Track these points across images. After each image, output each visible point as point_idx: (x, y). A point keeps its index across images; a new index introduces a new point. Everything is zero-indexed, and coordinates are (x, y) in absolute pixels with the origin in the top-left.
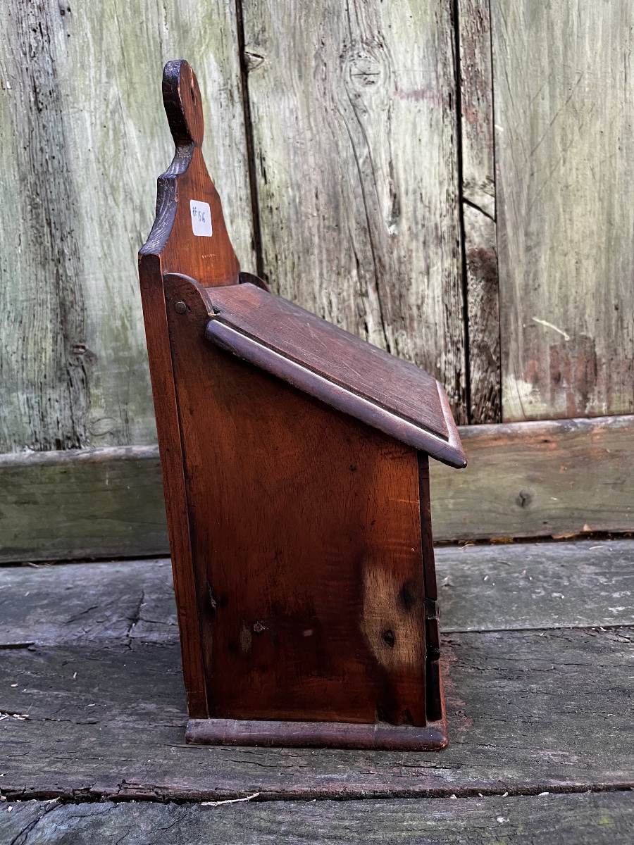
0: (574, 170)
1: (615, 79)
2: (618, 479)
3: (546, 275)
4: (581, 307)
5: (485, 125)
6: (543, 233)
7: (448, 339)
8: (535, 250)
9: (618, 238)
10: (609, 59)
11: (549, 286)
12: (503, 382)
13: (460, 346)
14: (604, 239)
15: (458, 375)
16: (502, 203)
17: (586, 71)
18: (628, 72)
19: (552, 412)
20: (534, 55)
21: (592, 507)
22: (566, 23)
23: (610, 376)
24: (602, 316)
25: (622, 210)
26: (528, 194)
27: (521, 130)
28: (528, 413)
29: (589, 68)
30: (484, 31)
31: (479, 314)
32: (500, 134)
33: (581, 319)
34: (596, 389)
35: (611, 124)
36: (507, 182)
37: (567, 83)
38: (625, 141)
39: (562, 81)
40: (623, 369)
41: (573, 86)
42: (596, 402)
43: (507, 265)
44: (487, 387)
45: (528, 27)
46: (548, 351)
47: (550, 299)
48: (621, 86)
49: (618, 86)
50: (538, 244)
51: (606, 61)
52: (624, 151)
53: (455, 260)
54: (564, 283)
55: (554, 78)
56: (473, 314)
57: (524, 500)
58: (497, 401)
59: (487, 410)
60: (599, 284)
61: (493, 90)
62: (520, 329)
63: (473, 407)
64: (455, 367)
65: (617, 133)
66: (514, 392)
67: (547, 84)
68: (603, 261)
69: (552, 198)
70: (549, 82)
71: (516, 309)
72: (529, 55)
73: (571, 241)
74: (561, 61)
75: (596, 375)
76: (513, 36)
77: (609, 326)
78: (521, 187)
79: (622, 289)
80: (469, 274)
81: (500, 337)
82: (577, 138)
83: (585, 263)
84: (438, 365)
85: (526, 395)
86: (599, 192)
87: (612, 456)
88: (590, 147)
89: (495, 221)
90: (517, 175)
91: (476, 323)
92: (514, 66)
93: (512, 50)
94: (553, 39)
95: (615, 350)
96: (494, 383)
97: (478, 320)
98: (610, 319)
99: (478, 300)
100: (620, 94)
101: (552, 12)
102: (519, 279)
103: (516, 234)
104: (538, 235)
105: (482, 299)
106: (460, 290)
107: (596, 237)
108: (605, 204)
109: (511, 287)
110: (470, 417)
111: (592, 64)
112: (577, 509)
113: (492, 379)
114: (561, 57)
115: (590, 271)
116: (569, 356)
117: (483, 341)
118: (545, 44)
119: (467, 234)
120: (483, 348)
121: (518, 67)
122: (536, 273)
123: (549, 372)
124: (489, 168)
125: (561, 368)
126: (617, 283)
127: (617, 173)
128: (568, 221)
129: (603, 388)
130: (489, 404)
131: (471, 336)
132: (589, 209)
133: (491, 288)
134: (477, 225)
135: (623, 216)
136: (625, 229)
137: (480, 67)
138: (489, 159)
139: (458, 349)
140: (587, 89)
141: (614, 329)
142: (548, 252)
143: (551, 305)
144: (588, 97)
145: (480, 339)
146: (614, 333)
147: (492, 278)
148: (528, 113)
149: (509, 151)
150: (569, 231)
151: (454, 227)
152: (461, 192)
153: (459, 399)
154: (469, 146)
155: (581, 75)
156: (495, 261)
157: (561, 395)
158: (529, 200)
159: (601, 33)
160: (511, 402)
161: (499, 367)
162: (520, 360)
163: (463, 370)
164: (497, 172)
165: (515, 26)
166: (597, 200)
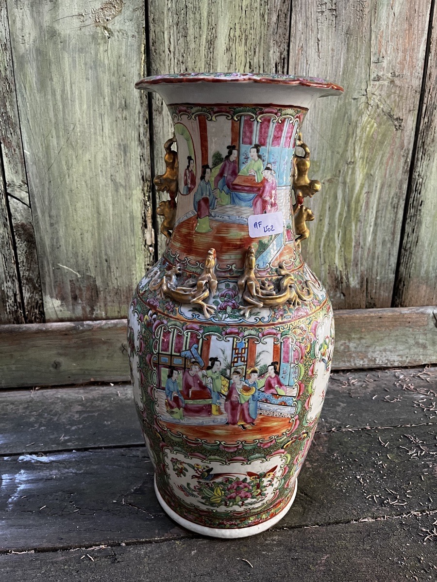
0: (75, 181)
1: (96, 129)
2: (109, 354)
3: (63, 240)
4: (86, 259)
5: (17, 149)
6: (60, 216)
7: (7, 274)
8: (56, 226)
9: (104, 222)
10: (92, 116)
11: (66, 246)
12: (44, 299)
13: (14, 278)
14: (96, 222)
15: (15, 295)
16: (33, 197)
17: (78, 123)
18: (104, 125)
19: (74, 316)
20: (44, 110)
21: (96, 369)
22: (63, 91)
23: (106, 298)
24: (98, 265)
25: (105, 206)
26: (49, 193)
27: (40, 155)
28: (60, 316)
29: (79, 121)
30: (11, 91)
31: (25, 261)
32: (28, 156)
33: (86, 266)
34: (98, 304)
35: (95, 156)
36: (35, 185)
37: (66, 130)
38: (104, 166)
39: (63, 128)
40: (112, 295)
41: (70, 132)
42: (99, 311)
43: (40, 233)
44: (34, 302)
45: (39, 91)
46: (69, 283)
47: (67, 253)
48: (100, 133)
49: (98, 134)
50: (57, 222)
51: (90, 118)
52: (104, 172)
53: (6, 229)
54: (75, 245)
55: (58, 125)
56: (21, 260)
57: (57, 365)
58: (41, 310)
59: (36, 314)
60: (95, 247)
61: (20, 128)
62: (51, 270)
63: (27, 313)
64: (13, 290)
65: (99, 162)
66: (51, 305)
67: (53, 129)
68: (96, 234)
69: (63, 197)
70: (55, 128)
71: (47, 259)
72: (41, 109)
73: (77, 222)
74: (61, 115)
75: (98, 296)
76: (30, 96)
77: (103, 270)
78: (44, 188)
79: (109, 250)
80: (16, 237)
81: (39, 274)
82: (75, 162)
83: (86, 235)
84: (3, 289)
85: (58, 307)
86: (90, 195)
87: (105, 343)
88: (83, 169)
89: (30, 207)
90: (41, 182)
91: (23, 266)
92: (32, 115)
93: (30, 105)
94: (56, 101)
95: (107, 284)
96: (38, 299)
97: (24, 264)
98: (103, 267)
99: (24, 252)
100: (99, 138)
101: (54, 83)
102: (47, 242)
103: (43, 215)
104: (57, 217)
105: (26, 252)
106: (11, 247)
107: (91, 220)
108: (95, 202)
109: (43, 246)
110: (26, 318)
111: (81, 118)
112: (87, 370)
113: (37, 297)
114: (61, 113)
115: (89, 239)
116: (81, 286)
117: (29, 276)
118: (51, 103)
119: (13, 215)
120: (29, 280)
121: (35, 116)
122: (58, 239)
123: (70, 294)
124: (23, 176)
125: (77, 292)
126: (105, 247)
127: (101, 185)
128: (74, 211)
129: (102, 304)
130: (37, 311)
131: (21, 273)
132: (85, 205)
133: (31, 246)
134: (18, 209)
135: (105, 210)
136: (108, 217)
137: (11, 114)
138: (22, 171)
139: (14, 280)
140: (79, 134)
141: (106, 271)
142: (64, 227)
143: (68, 257)
144: (80, 139)
145: (27, 275)
146: (106, 274)
147: (31, 241)
148: (44, 145)
149: (34, 166)
150: (75, 216)
151: (3, 210)
152: (5, 189)
153: (17, 308)
154: (8, 162)
155: (75, 125)
156: (32, 230)
157: (78, 307)
158: (49, 196)
159: (85, 99)
160: (50, 311)
161: (41, 291)
162: (53, 287)
163: (18, 292)
164: (28, 179)
165: (31, 90)
166: (90, 200)
